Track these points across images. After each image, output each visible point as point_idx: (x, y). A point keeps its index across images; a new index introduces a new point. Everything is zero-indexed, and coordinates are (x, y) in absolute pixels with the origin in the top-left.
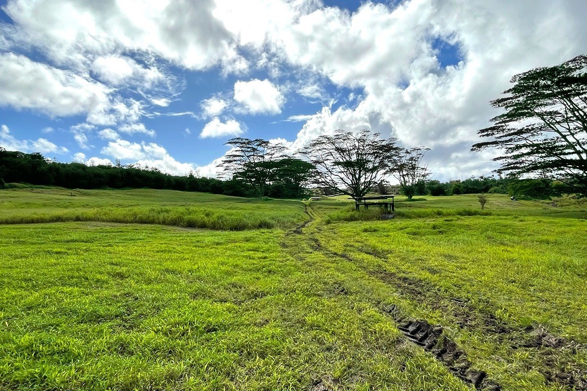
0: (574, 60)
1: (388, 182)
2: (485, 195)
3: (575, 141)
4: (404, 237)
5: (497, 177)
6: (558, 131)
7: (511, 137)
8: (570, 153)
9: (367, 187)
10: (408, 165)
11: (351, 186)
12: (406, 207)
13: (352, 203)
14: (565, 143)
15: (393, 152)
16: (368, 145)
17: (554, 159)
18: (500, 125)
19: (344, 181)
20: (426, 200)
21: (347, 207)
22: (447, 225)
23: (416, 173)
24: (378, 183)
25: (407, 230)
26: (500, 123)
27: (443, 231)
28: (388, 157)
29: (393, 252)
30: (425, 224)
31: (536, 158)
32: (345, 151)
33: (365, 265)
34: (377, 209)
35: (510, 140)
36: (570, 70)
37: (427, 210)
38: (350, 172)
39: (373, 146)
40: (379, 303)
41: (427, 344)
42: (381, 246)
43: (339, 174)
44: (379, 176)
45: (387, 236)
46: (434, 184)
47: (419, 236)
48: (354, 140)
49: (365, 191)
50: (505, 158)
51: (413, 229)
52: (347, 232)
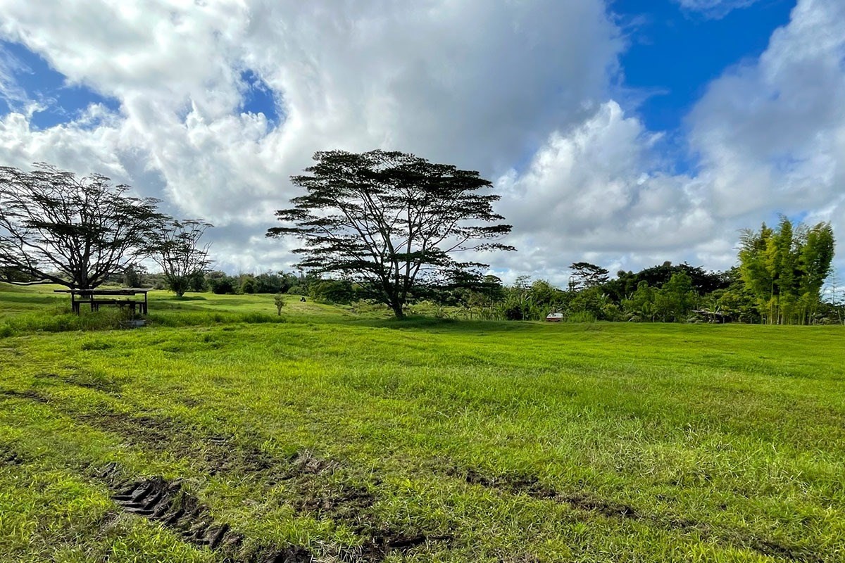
0: (373, 153)
1: (143, 268)
2: (282, 295)
3: (372, 242)
4: (156, 356)
5: (298, 274)
6: (357, 228)
7: (313, 226)
8: (367, 255)
9: (102, 273)
10: (177, 244)
11: (67, 269)
12: (172, 308)
13: (65, 300)
14: (364, 243)
15: (153, 221)
16: (107, 202)
17: (353, 259)
18: (301, 209)
19: (53, 259)
20: (205, 299)
21: (52, 307)
22: (226, 335)
23: (190, 257)
24: (125, 267)
25: (164, 345)
26: (301, 206)
27: (219, 345)
28: (144, 228)
29: (134, 380)
30: (194, 335)
31: (338, 255)
32: (57, 204)
33: (73, 406)
34: (116, 310)
35: (312, 230)
36: (369, 163)
37: (201, 315)
38: (67, 244)
39: (115, 204)
40: (87, 465)
41: (156, 511)
42: (111, 372)
43: (44, 246)
44: (127, 255)
45: (128, 355)
46: (218, 277)
47: (182, 354)
48: (77, 188)
49: (99, 280)
50: (305, 251)
51: (174, 342)
52: (48, 351)
